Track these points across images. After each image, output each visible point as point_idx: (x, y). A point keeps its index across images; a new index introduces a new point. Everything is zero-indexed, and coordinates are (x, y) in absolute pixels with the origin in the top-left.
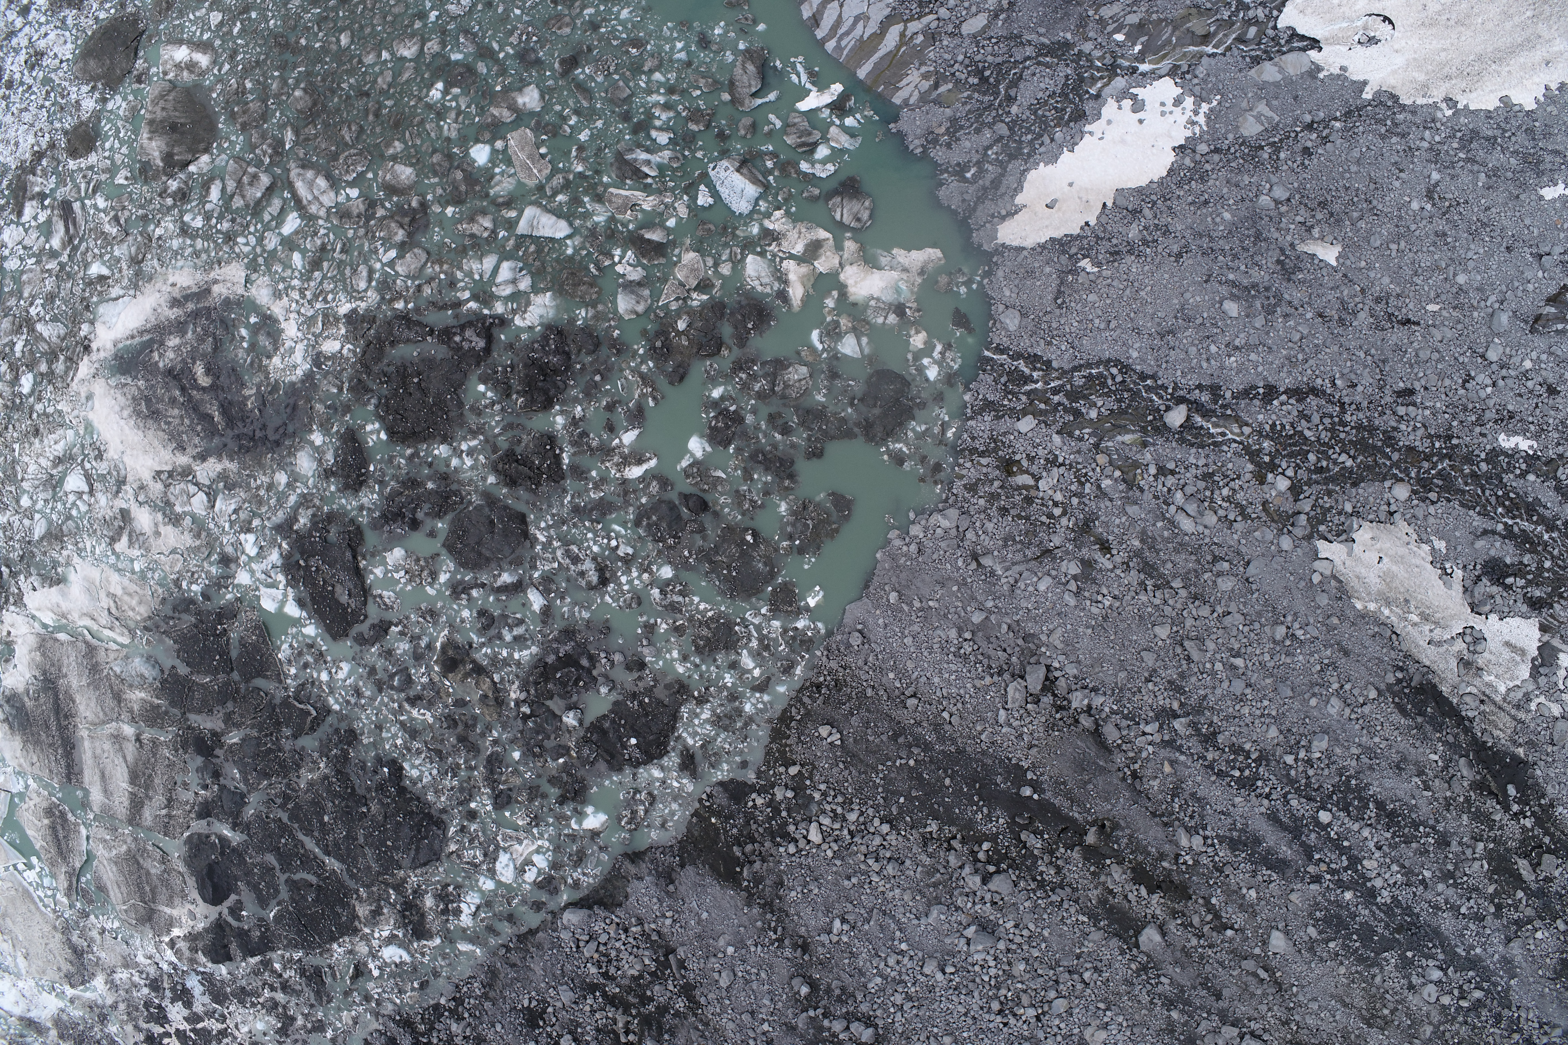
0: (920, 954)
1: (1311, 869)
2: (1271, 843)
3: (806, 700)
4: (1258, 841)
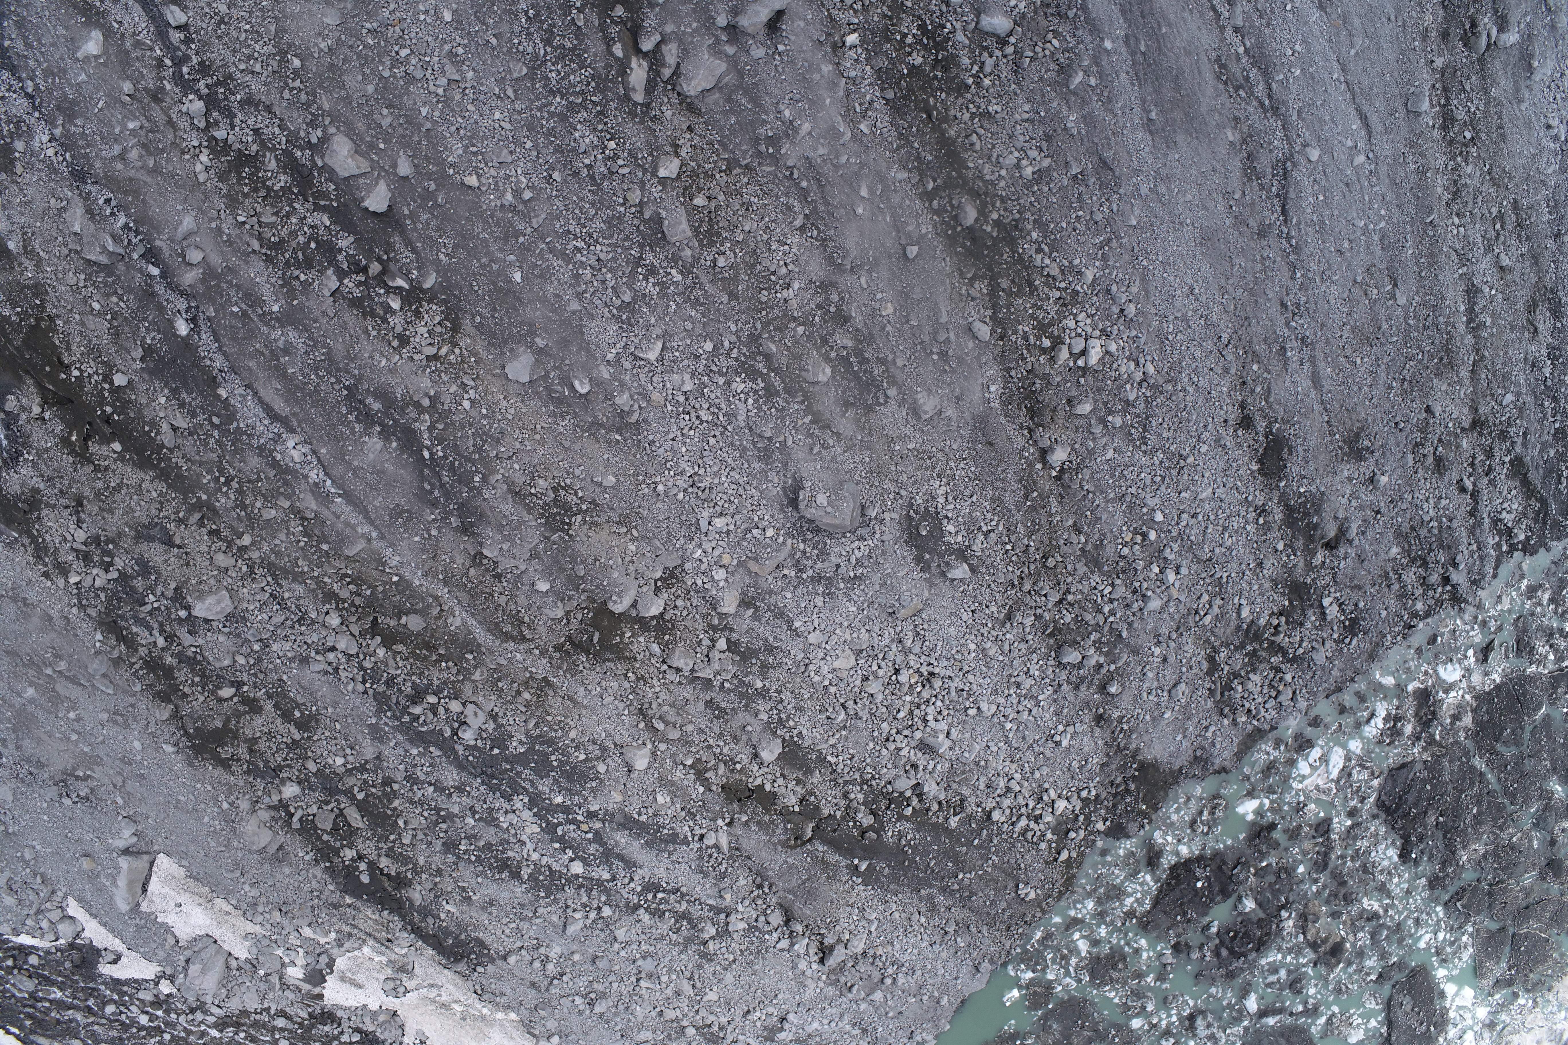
0: (995, 719)
1: (598, 825)
2: (636, 844)
3: (1039, 915)
4: (649, 844)
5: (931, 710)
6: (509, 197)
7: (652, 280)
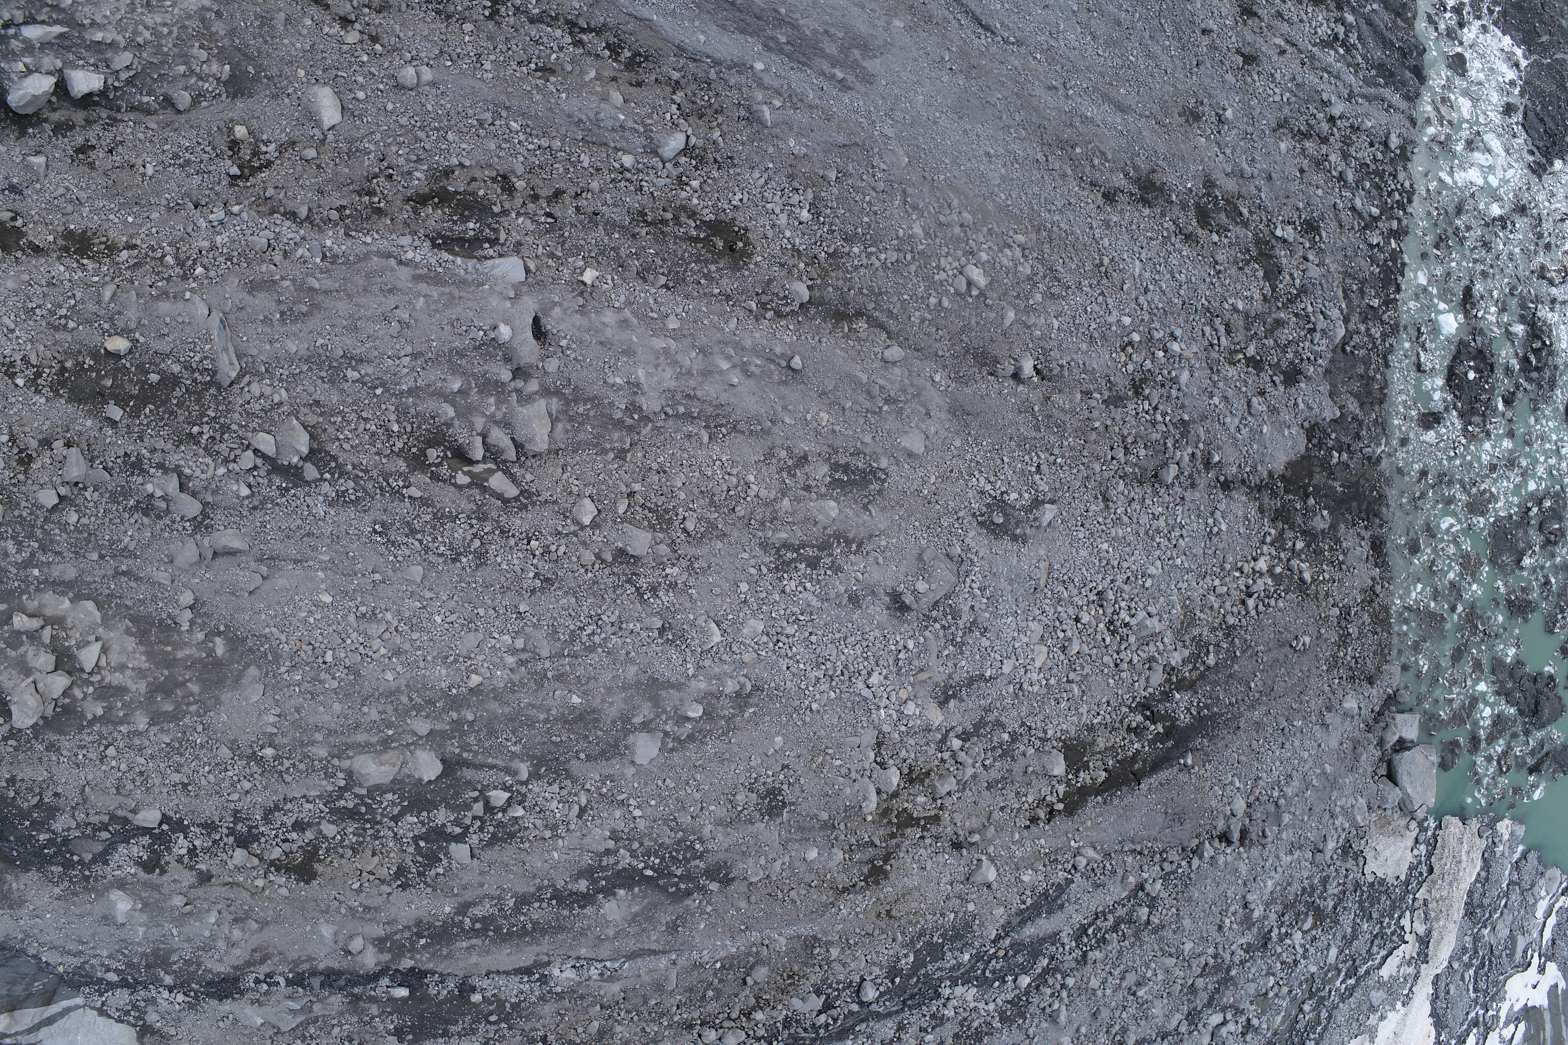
5: (1124, 615)
6: (510, 660)
7: (661, 594)
